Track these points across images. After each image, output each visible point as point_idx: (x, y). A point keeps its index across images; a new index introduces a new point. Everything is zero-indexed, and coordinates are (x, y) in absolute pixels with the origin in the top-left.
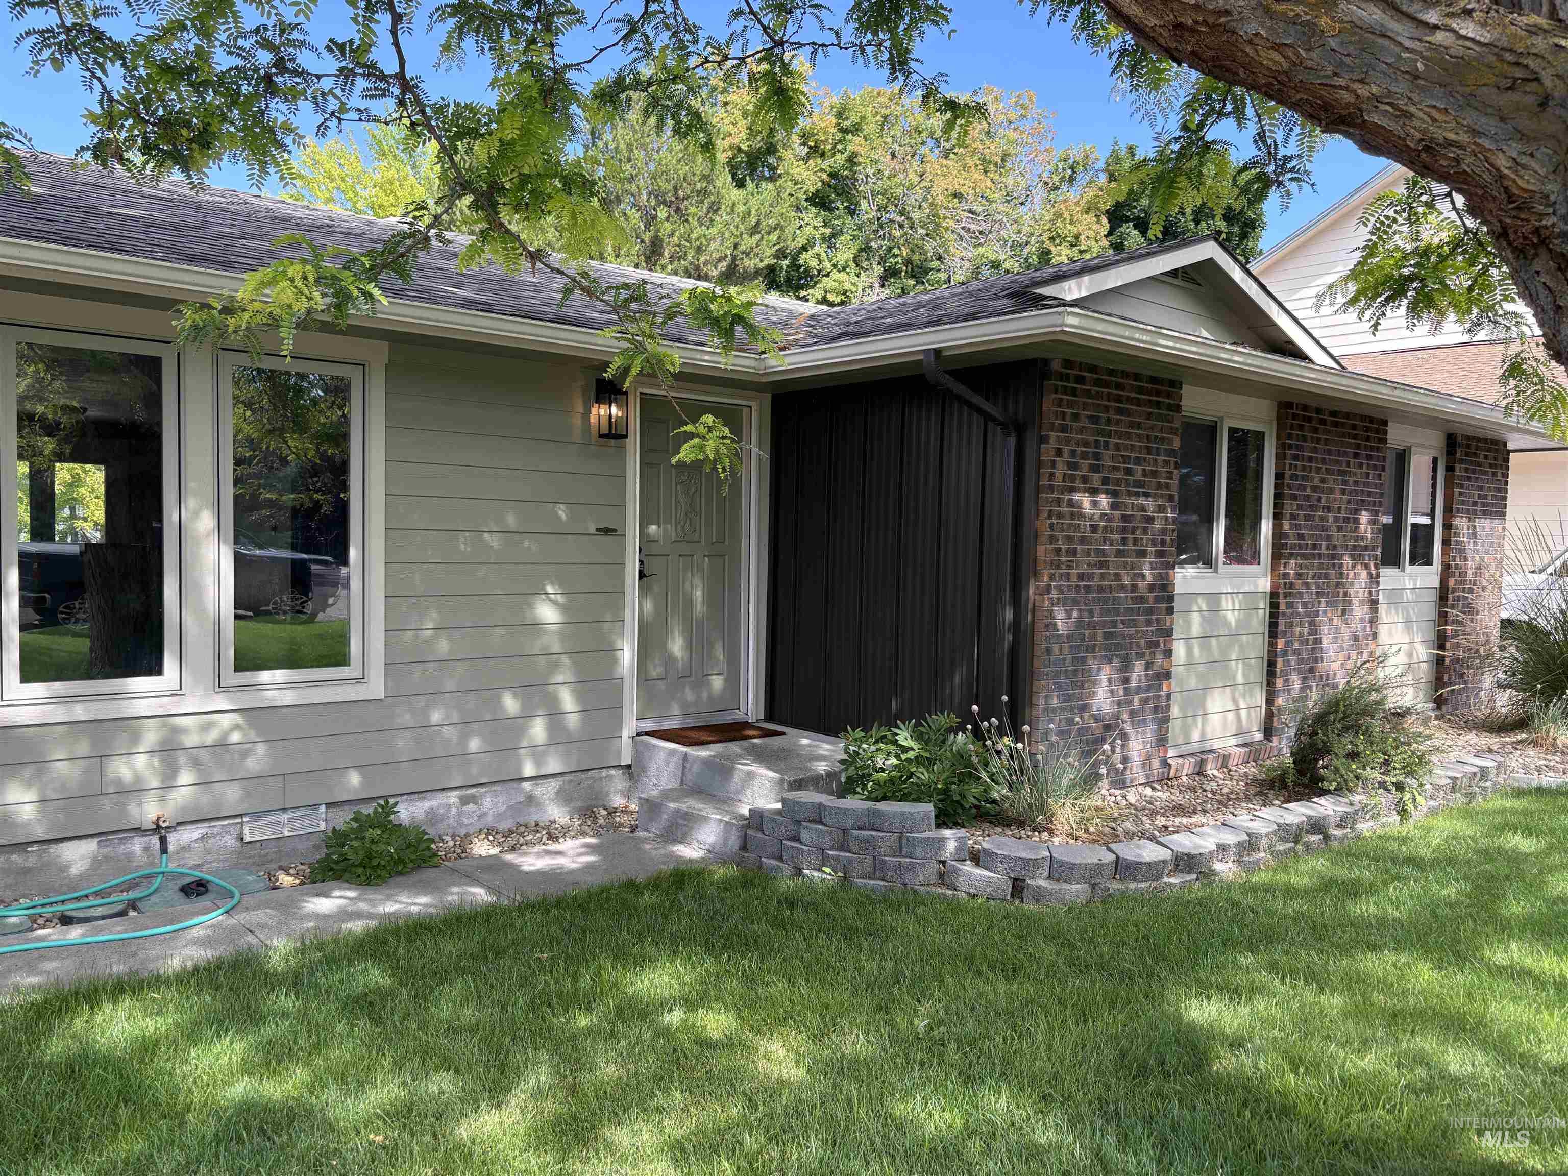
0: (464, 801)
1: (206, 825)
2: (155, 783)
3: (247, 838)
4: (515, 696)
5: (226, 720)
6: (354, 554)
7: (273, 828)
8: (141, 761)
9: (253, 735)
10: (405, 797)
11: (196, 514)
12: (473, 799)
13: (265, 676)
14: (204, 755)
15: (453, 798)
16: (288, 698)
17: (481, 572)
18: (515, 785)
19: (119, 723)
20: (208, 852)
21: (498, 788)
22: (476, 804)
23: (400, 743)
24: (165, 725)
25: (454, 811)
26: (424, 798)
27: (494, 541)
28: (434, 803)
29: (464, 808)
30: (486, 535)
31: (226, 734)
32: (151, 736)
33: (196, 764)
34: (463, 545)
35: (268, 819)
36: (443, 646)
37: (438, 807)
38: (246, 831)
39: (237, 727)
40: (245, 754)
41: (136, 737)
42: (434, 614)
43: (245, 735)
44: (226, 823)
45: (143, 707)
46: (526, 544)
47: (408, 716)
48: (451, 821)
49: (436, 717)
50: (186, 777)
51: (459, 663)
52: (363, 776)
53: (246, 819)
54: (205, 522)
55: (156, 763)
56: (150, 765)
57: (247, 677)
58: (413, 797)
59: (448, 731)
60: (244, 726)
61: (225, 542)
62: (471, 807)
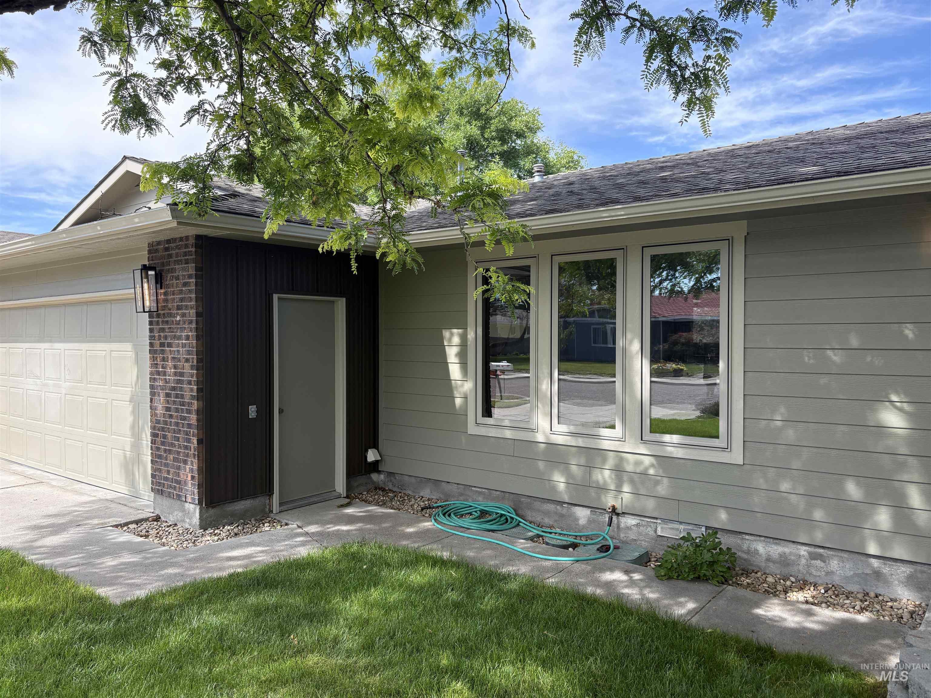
0: (813, 557)
1: (639, 518)
2: (612, 487)
3: (659, 533)
4: (858, 484)
5: (647, 461)
6: (722, 365)
7: (675, 532)
8: (607, 473)
9: (661, 472)
10: (763, 538)
11: (631, 342)
12: (820, 557)
13: (667, 438)
14: (636, 477)
15: (803, 551)
16: (679, 453)
17: (824, 380)
18: (863, 558)
19: (597, 451)
20: (640, 534)
21: (845, 555)
22: (824, 562)
23: (756, 500)
24: (617, 456)
25: (803, 561)
26: (779, 544)
27: (836, 357)
28: (787, 550)
29: (813, 562)
30: (829, 353)
31: (647, 469)
32: (611, 462)
33: (632, 482)
34: (808, 358)
35: (671, 525)
36: (790, 435)
37: (791, 553)
38: (659, 529)
39: (652, 465)
40: (657, 483)
41: (604, 460)
42: (783, 410)
43: (656, 471)
44: (649, 520)
45: (606, 445)
46: (869, 359)
47: (761, 481)
48: (801, 568)
49: (785, 486)
50: (626, 488)
51: (805, 449)
52: (729, 514)
53: (659, 521)
54: (636, 346)
55: (613, 477)
56: (610, 477)
57: (657, 437)
58: (768, 540)
59: (794, 498)
60: (656, 465)
61: (645, 357)
62: (818, 563)
